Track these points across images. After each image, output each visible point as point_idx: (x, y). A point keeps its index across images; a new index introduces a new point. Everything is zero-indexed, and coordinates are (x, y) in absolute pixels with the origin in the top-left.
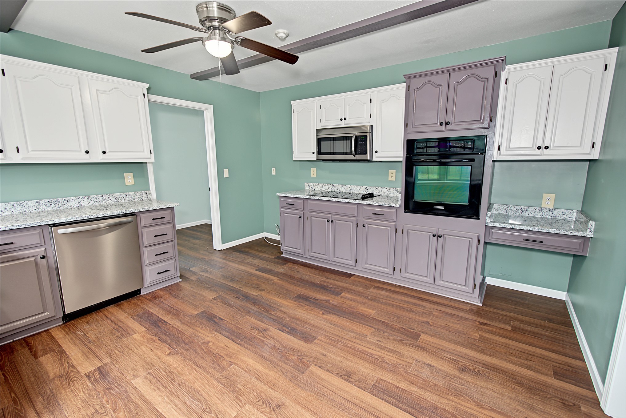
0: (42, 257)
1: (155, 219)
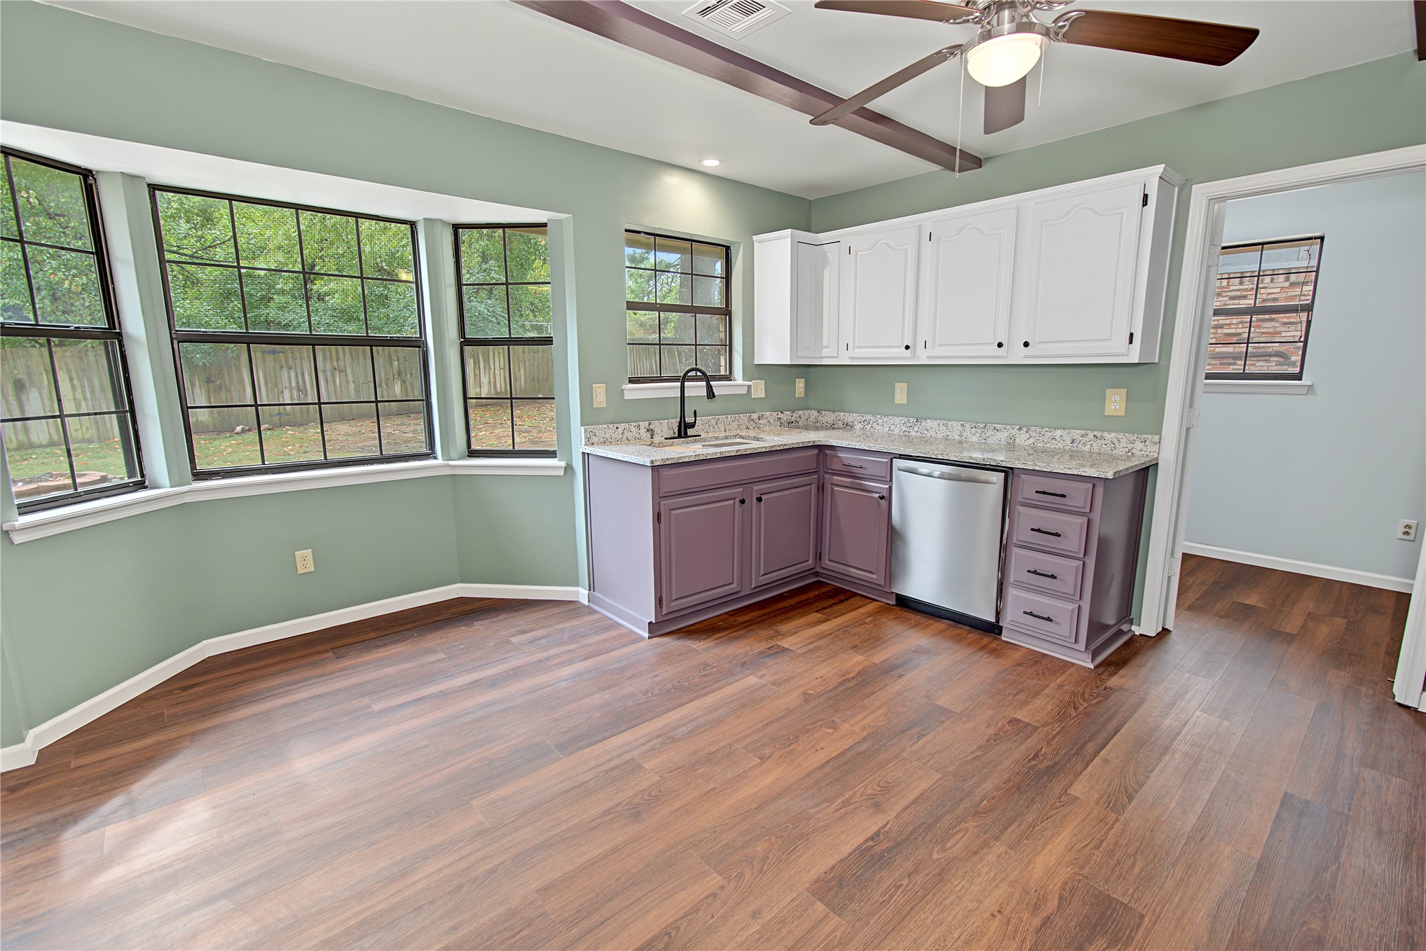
0: (882, 497)
1: (1044, 493)
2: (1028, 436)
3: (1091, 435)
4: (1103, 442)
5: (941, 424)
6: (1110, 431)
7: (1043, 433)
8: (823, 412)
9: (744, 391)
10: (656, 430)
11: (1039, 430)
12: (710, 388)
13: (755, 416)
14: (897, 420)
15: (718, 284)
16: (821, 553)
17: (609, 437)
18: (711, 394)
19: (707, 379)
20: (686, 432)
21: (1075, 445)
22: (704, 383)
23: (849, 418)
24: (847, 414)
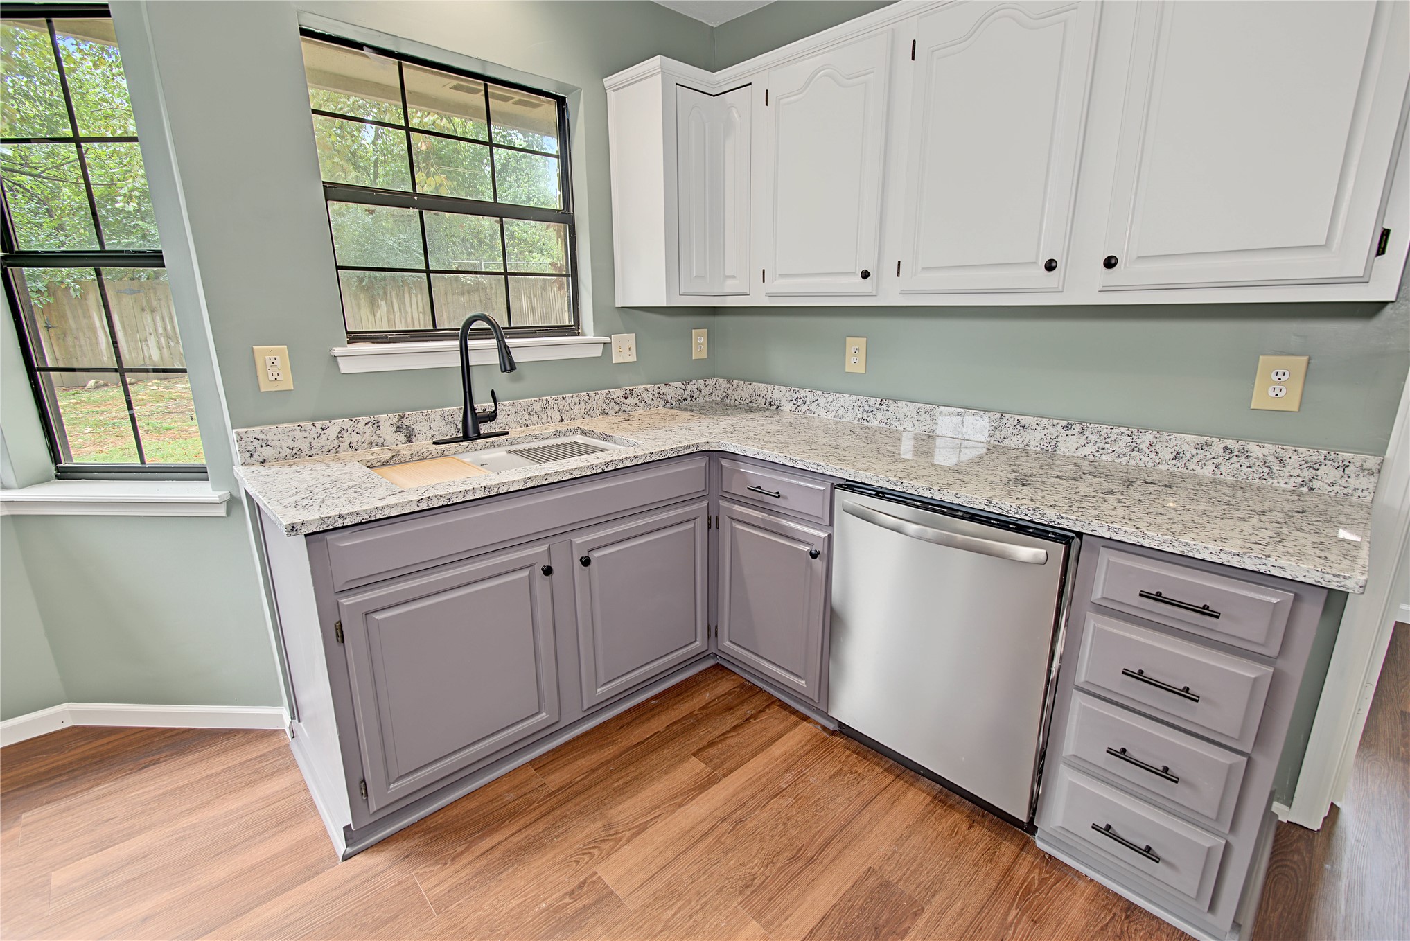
0: (813, 552)
1: (1158, 597)
2: (1083, 441)
3: (1218, 447)
4: (1243, 460)
5: (922, 411)
6: (1261, 440)
7: (1113, 436)
8: (735, 382)
9: (598, 352)
10: (417, 427)
11: (1106, 431)
12: (505, 352)
13: (617, 393)
14: (849, 400)
15: (552, 167)
16: (716, 627)
17: (305, 446)
18: (508, 364)
19: (498, 333)
20: (477, 431)
21: (1181, 463)
22: (493, 342)
23: (776, 393)
24: (770, 387)
